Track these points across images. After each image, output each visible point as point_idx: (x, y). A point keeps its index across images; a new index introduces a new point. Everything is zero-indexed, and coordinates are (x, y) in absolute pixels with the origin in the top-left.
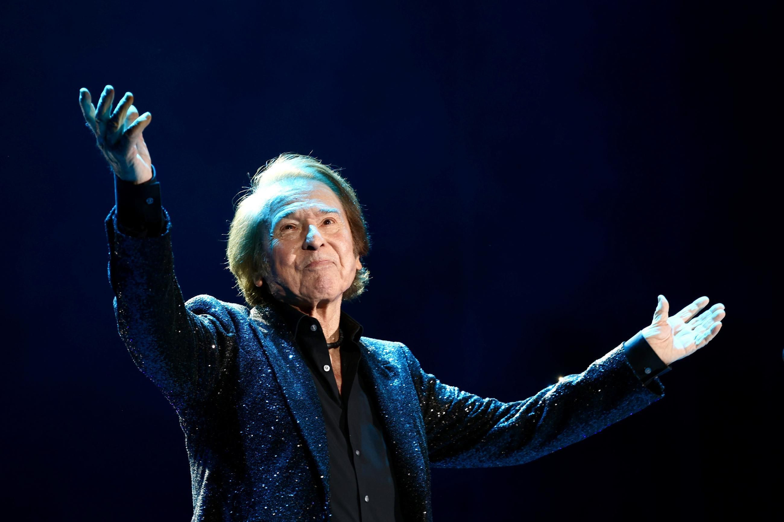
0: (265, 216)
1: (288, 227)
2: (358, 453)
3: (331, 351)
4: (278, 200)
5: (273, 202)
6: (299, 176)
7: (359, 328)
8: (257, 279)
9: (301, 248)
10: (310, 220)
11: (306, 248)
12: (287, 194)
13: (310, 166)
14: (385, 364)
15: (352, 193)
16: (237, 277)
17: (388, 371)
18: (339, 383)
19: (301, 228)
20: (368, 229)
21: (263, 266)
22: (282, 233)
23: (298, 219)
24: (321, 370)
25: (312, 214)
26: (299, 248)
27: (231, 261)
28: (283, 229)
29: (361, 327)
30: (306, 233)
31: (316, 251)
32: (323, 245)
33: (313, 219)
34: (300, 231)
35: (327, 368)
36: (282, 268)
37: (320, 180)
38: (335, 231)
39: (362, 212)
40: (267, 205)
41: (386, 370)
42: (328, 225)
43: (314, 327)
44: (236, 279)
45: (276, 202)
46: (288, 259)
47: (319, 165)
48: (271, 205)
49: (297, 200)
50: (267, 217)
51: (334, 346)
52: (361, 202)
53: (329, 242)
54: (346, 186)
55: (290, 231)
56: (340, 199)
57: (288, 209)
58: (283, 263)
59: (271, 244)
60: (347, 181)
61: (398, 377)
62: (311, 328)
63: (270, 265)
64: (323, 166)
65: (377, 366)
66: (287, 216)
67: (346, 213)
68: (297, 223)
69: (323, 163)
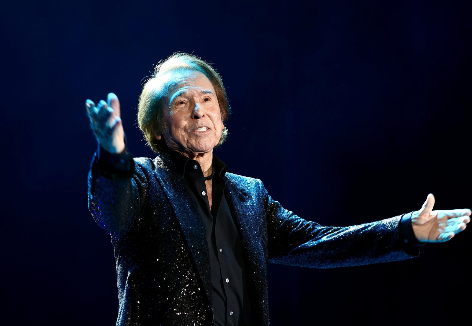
0: (165, 94)
1: (181, 103)
2: (221, 250)
3: (206, 182)
4: (173, 84)
5: (170, 85)
6: (187, 68)
7: (224, 167)
8: (158, 134)
9: (190, 118)
10: (195, 98)
11: (193, 117)
12: (179, 80)
13: (193, 62)
14: (242, 191)
15: (220, 80)
16: (144, 133)
17: (244, 196)
18: (210, 202)
19: (189, 103)
20: (229, 103)
21: (163, 127)
22: (177, 106)
23: (187, 98)
24: (200, 195)
25: (196, 94)
26: (188, 117)
27: (140, 123)
28: (178, 104)
29: (225, 166)
30: (193, 107)
31: (200, 120)
32: (203, 116)
33: (197, 97)
34: (188, 106)
35: (204, 194)
36: (176, 130)
37: (200, 71)
38: (211, 106)
39: (226, 91)
40: (166, 87)
41: (243, 195)
42: (206, 102)
43: (196, 167)
44: (143, 134)
45: (172, 85)
46: (181, 124)
47: (199, 61)
48: (169, 87)
49: (186, 84)
50: (166, 95)
51: (208, 178)
52: (225, 85)
53: (207, 114)
54: (216, 75)
55: (183, 106)
56: (212, 83)
57: (181, 91)
58: (177, 126)
59: (169, 113)
60: (217, 71)
61: (251, 199)
62: (194, 167)
63: (167, 127)
64: (202, 62)
65: (236, 192)
66: (181, 95)
67: (216, 93)
68: (187, 100)
69: (202, 60)
